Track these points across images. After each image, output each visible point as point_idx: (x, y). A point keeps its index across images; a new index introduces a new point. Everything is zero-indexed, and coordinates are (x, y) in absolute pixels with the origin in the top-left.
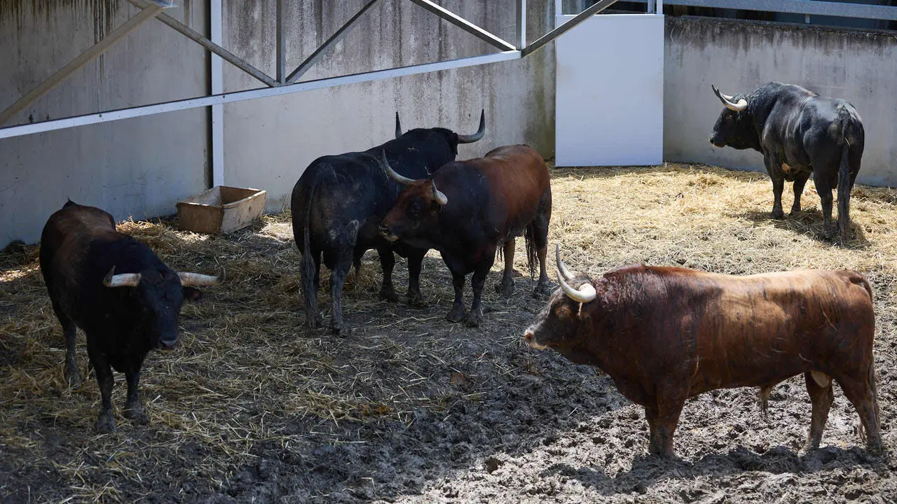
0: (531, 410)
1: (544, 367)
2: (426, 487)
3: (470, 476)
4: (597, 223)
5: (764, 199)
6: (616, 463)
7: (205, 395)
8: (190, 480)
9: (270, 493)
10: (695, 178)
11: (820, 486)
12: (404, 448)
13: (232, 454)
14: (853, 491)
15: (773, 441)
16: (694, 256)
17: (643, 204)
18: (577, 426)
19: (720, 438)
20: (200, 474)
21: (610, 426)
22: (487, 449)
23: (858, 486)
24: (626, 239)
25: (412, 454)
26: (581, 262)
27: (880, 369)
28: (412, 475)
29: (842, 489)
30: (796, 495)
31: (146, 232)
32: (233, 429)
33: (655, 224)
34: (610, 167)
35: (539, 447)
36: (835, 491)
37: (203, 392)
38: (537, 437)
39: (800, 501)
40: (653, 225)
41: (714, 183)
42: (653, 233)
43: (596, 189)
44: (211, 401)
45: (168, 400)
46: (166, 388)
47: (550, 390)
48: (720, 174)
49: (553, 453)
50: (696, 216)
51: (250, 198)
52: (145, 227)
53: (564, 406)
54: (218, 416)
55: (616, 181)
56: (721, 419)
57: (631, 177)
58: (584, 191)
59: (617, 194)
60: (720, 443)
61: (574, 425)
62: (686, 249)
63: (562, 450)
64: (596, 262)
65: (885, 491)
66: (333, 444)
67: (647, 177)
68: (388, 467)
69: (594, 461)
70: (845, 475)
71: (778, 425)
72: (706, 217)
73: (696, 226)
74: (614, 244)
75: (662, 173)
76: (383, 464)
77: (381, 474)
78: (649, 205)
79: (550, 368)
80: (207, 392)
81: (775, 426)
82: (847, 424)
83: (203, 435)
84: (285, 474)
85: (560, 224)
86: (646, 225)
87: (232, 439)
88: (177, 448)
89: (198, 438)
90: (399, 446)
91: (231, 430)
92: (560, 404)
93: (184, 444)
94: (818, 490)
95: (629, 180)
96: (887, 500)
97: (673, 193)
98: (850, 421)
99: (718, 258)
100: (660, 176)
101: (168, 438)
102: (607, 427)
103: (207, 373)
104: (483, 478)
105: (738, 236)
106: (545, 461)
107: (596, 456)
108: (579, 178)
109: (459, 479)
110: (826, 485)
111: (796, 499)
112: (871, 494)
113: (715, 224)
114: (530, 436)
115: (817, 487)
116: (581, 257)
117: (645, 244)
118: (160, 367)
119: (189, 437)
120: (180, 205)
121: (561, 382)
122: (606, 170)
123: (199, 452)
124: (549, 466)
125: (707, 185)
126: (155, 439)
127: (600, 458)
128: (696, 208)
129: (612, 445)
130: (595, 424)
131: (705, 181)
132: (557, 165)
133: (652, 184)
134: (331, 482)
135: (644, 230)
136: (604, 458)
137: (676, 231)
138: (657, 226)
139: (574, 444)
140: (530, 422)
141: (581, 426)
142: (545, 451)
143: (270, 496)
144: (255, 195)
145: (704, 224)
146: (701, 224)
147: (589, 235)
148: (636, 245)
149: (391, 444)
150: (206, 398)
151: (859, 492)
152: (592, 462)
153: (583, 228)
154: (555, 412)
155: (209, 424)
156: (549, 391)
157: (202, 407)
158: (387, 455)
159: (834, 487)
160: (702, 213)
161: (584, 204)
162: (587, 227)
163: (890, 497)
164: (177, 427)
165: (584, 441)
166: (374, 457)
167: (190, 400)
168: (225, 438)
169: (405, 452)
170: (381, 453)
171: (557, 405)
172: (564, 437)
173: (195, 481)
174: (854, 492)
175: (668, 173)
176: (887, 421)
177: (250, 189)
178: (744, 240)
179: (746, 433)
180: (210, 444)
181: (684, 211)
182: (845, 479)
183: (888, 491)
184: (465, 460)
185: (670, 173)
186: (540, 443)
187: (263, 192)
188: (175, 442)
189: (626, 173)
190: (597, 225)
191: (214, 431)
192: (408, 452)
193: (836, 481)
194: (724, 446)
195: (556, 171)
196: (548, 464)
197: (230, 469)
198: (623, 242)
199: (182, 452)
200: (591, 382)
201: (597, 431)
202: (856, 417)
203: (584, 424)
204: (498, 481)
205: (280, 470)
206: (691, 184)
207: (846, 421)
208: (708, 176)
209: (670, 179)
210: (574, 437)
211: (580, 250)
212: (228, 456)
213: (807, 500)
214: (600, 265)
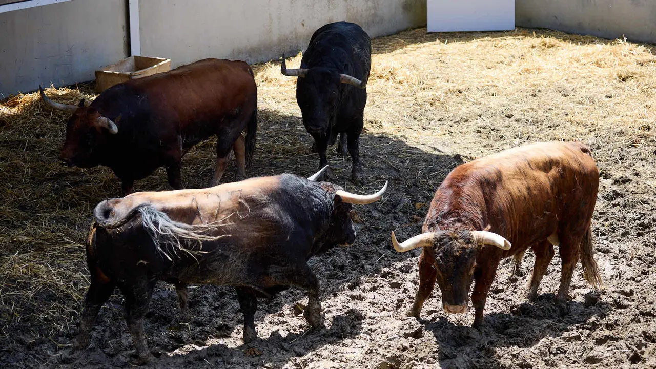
0: (346, 255)
1: (367, 216)
2: (236, 331)
3: (276, 320)
4: (448, 81)
5: (589, 60)
6: (405, 307)
7: (68, 246)
8: (36, 325)
9: (100, 337)
10: (537, 41)
11: (575, 331)
12: (226, 293)
13: (78, 300)
14: (602, 336)
15: (545, 286)
16: (521, 111)
17: (490, 65)
18: (381, 271)
19: (501, 283)
20: (45, 319)
21: (410, 271)
22: (298, 294)
23: (607, 332)
24: (469, 96)
25: (232, 299)
26: (425, 117)
27: (652, 217)
28: (227, 319)
29: (594, 334)
30: (551, 341)
31: (63, 98)
32: (84, 276)
33: (496, 83)
34: (471, 32)
35: (344, 292)
36: (589, 335)
37: (67, 243)
38: (343, 282)
39: (553, 347)
40: (493, 84)
41: (553, 46)
42: (492, 90)
43: (456, 51)
44: (71, 251)
45: (36, 250)
46: (36, 239)
47: (366, 237)
48: (557, 38)
49: (353, 297)
50: (531, 76)
51: (155, 66)
52: (64, 93)
53: (374, 253)
54: (75, 264)
55: (475, 44)
56: (506, 265)
57: (487, 41)
58: (445, 54)
59: (471, 56)
60: (500, 287)
61: (378, 271)
62: (516, 105)
63: (362, 295)
64: (438, 117)
65: (629, 337)
66: (169, 289)
67: (499, 41)
68: (209, 311)
69: (387, 305)
70: (598, 321)
71: (553, 270)
72: (540, 76)
73: (529, 84)
74: (458, 100)
75: (512, 38)
76: (205, 309)
77: (200, 318)
78: (495, 66)
79: (372, 217)
80: (70, 243)
81: (551, 271)
82: (614, 268)
83: (58, 283)
84: (117, 319)
85: (417, 83)
86: (488, 84)
87: (82, 285)
88: (31, 295)
89: (53, 285)
90: (223, 292)
91: (83, 277)
92: (371, 250)
93: (39, 291)
94: (573, 335)
95: (484, 43)
96: (630, 346)
97: (517, 55)
98: (617, 267)
99: (540, 112)
100: (509, 40)
101: (26, 286)
102: (407, 272)
103: (75, 225)
104: (286, 322)
105: (562, 93)
106: (343, 306)
107: (388, 301)
108: (444, 42)
109: (267, 322)
110: (580, 330)
111: (551, 344)
112: (617, 340)
113: (545, 83)
114: (338, 281)
115: (572, 332)
116: (426, 113)
117: (483, 101)
118: (38, 220)
119: (45, 285)
120: (98, 73)
121: (377, 229)
122: (467, 35)
123: (52, 298)
124: (346, 310)
125: (546, 48)
126: (15, 288)
127: (392, 302)
128: (531, 68)
129: (405, 291)
130: (396, 269)
131: (545, 44)
132: (428, 31)
133: (502, 47)
134: (155, 325)
135: (485, 88)
136: (396, 302)
137: (511, 89)
138: (497, 85)
139: (374, 289)
140: (342, 268)
141: (384, 271)
142: (348, 296)
143: (100, 340)
144: (161, 64)
145: (535, 83)
146: (533, 83)
147: (438, 93)
148: (475, 101)
149: (216, 290)
150: (68, 248)
151: (608, 338)
152: (385, 307)
153: (436, 87)
154: (367, 258)
155: (64, 273)
156: (364, 238)
157: (63, 256)
158: (210, 300)
159: (588, 331)
160: (536, 73)
161: (443, 65)
162: (439, 85)
163: (632, 343)
164: (36, 276)
165: (383, 286)
166: (200, 302)
167: (54, 250)
168: (76, 284)
169: (227, 297)
170: (206, 298)
171: (369, 251)
172: (366, 282)
173: (41, 326)
174: (603, 338)
175: (517, 37)
176: (649, 267)
177: (158, 58)
178: (566, 96)
179: (525, 278)
180: (62, 291)
181: (522, 70)
182: (598, 325)
183: (632, 337)
184: (277, 304)
185: (518, 37)
186: (346, 287)
187: (168, 60)
188: (31, 289)
189: (483, 37)
190: (448, 83)
191: (68, 278)
192: (230, 297)
193: (590, 327)
194: (502, 291)
195: (427, 36)
196: (345, 308)
197: (73, 313)
198: (466, 99)
199: (36, 299)
200: (402, 230)
201: (398, 275)
202: (623, 262)
203: (387, 269)
204: (299, 324)
205: (113, 316)
206: (533, 47)
207: (614, 266)
208: (548, 40)
209: (516, 42)
210: (375, 282)
211: (428, 106)
212: (75, 302)
213: (560, 346)
214: (440, 120)
